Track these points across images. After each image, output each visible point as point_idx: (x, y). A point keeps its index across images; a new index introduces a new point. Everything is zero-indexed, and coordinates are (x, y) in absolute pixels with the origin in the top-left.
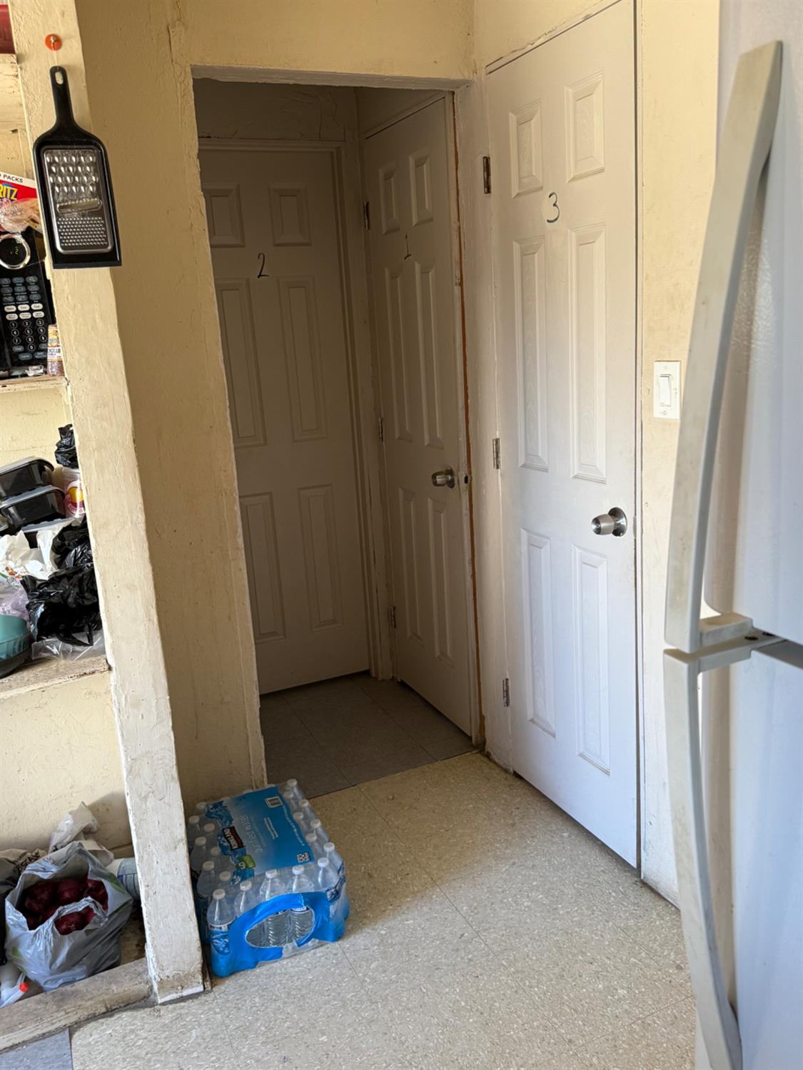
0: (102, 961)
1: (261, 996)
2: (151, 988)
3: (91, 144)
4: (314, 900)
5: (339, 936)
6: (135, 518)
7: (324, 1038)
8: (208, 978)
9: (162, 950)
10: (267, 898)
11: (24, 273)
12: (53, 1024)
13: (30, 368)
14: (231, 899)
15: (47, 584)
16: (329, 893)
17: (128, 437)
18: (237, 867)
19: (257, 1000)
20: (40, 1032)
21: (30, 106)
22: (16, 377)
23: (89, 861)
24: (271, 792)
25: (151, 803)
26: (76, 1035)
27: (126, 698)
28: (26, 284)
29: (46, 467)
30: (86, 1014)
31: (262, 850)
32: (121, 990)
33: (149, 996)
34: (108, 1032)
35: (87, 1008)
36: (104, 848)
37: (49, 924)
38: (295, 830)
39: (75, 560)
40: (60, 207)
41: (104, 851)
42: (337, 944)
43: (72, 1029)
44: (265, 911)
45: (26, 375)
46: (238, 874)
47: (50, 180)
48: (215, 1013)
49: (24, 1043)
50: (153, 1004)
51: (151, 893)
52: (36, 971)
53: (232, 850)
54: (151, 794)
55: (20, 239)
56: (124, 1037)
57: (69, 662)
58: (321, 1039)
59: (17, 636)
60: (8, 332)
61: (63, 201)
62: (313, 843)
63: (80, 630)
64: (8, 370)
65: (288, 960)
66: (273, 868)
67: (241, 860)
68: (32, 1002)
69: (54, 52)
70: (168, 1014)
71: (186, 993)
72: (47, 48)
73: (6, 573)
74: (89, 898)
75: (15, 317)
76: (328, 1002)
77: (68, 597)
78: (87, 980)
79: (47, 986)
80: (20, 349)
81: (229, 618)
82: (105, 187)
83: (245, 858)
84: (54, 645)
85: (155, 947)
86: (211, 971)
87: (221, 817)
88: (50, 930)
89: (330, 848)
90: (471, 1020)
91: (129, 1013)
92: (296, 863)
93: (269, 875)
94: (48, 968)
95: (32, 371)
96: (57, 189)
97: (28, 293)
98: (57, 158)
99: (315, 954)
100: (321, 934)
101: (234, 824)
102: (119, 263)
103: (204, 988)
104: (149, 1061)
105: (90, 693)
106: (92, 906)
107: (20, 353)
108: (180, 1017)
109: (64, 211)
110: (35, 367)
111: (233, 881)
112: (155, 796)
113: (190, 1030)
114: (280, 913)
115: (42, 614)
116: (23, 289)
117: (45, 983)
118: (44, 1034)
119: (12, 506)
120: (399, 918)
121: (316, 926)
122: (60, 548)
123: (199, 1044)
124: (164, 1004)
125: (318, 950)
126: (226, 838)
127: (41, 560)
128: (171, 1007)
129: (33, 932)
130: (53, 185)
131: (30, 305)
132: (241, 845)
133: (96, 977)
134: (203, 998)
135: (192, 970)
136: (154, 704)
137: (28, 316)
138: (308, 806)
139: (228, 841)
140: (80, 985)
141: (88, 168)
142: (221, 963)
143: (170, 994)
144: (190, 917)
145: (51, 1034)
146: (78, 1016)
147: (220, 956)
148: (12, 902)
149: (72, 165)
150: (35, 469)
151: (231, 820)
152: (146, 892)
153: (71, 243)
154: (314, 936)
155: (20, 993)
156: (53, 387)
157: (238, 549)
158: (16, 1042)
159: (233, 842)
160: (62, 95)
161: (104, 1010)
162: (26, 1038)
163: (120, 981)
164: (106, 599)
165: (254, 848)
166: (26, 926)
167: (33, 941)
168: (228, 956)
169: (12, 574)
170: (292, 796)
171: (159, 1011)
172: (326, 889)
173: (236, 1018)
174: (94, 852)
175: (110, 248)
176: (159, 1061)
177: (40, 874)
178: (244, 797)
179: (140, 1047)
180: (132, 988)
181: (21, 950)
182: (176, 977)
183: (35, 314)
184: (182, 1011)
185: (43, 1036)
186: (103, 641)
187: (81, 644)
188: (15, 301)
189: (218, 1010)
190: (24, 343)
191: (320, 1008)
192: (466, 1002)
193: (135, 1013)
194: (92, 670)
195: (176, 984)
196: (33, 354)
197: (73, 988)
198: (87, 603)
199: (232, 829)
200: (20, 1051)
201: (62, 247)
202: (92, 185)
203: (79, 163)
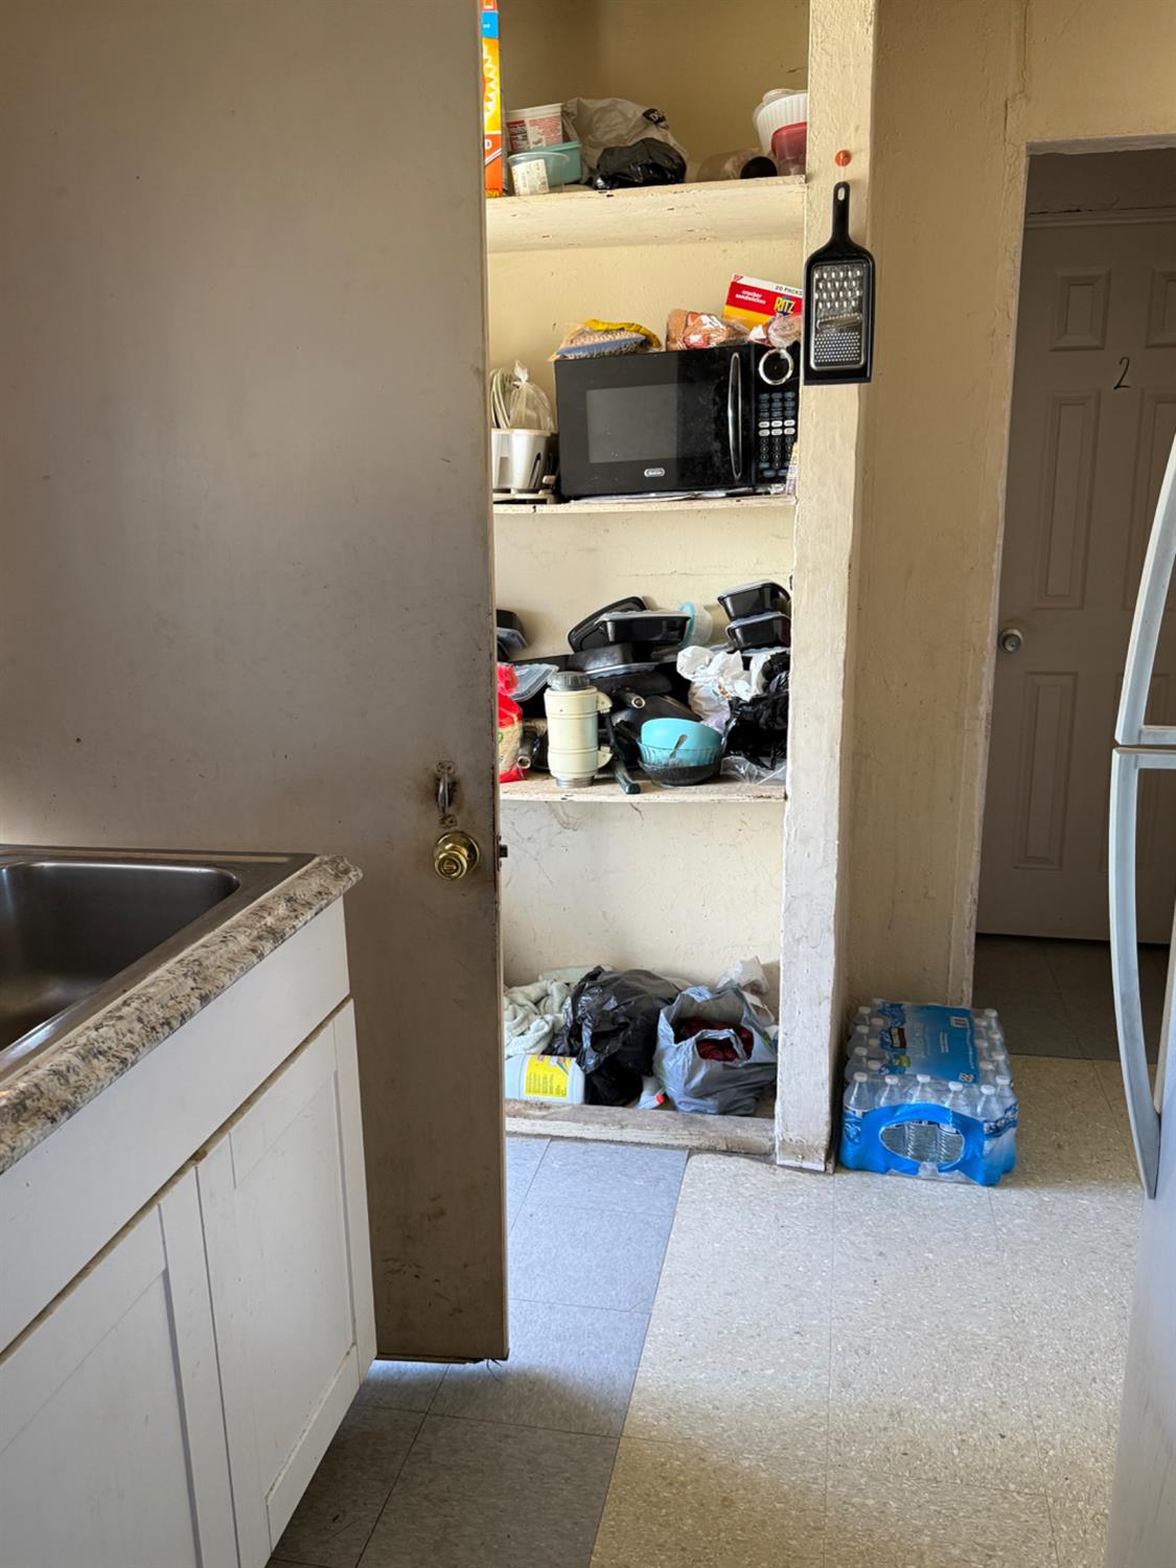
0: (736, 1106)
1: (880, 1198)
2: (774, 1145)
3: (861, 258)
4: (966, 1126)
5: (990, 1182)
6: (835, 646)
7: (931, 1256)
8: (832, 1160)
9: (790, 1108)
10: (913, 1101)
11: (783, 389)
12: (677, 1139)
13: (773, 485)
14: (874, 1088)
15: (747, 704)
16: (986, 1125)
17: (844, 562)
18: (890, 1061)
19: (875, 1199)
20: (661, 1141)
21: (810, 224)
22: (760, 494)
23: (745, 1008)
24: (963, 1013)
25: (802, 948)
26: (693, 1158)
27: (796, 831)
28: (783, 400)
29: (781, 594)
30: (708, 1143)
31: (923, 1057)
32: (744, 1135)
33: (770, 1155)
34: (722, 1166)
35: (710, 1138)
36: (766, 1007)
37: (690, 1042)
38: (971, 1053)
39: (778, 686)
40: (821, 323)
41: (765, 1010)
42: (985, 1189)
43: (693, 1151)
44: (907, 1114)
45: (768, 493)
46: (887, 1067)
47: (816, 296)
48: (828, 1192)
49: (649, 1144)
50: (773, 1163)
51: (789, 1044)
52: (674, 1089)
53: (892, 1046)
54: (804, 939)
55: (785, 354)
56: (735, 1176)
57: (753, 785)
58: (926, 1255)
59: (711, 748)
60: (758, 447)
61: (824, 317)
62: (986, 1071)
63: (767, 755)
64: (753, 486)
65: (924, 1182)
66: (927, 1074)
67: (897, 1057)
68: (664, 1114)
69: (842, 168)
70: (782, 1176)
71: (806, 1165)
72: (836, 165)
73: (718, 691)
74: (731, 1030)
75: (767, 433)
76: (951, 1230)
77: (760, 717)
78: (717, 1117)
79: (680, 1107)
80: (766, 465)
81: (951, 799)
82: (868, 304)
83: (903, 1058)
84: (743, 765)
85: (783, 1103)
86: (837, 1153)
87: (894, 1017)
88: (691, 1048)
89: (1003, 1081)
90: (1107, 1308)
91: (747, 1161)
92: (956, 1079)
93: (920, 1078)
94: (683, 1084)
95: (775, 488)
96: (820, 305)
97: (784, 409)
98: (829, 274)
99: (956, 1187)
100: (967, 1168)
101: (905, 1027)
102: (869, 380)
103: (826, 1169)
104: (751, 1202)
105: (768, 824)
106: (733, 1040)
107: (765, 469)
108: (793, 1182)
109: (823, 327)
110: (777, 485)
111: (880, 1071)
112: (808, 942)
113: (798, 1196)
114: (923, 1124)
115: (734, 727)
116: (780, 404)
117: (680, 1103)
118: (667, 1145)
119: (739, 627)
120: (1073, 1195)
121: (965, 1156)
122: (769, 672)
123: (803, 1209)
124: (782, 1166)
125: (961, 1186)
126: (891, 1035)
127: (749, 683)
128: (787, 1171)
129: (677, 1046)
130: (817, 302)
131: (783, 421)
132: (903, 1045)
133: (726, 1117)
134: (821, 1177)
135: (817, 1143)
136: (822, 845)
137: (780, 432)
138: (999, 1040)
139: (892, 1039)
140: (710, 1118)
141: (854, 283)
142: (850, 1152)
143: (789, 1159)
144: (822, 1084)
145: (673, 1147)
146: (700, 1142)
147: (849, 1143)
148: (667, 1018)
149: (839, 280)
150: (767, 592)
151: (903, 1022)
152: (783, 1039)
153: (827, 358)
154: (960, 1167)
155: (656, 1103)
156: (782, 504)
157: (977, 718)
158: (642, 1141)
159: (897, 1041)
160: (841, 211)
161: (724, 1148)
162: (651, 1141)
163: (747, 1129)
164: (793, 725)
165: (916, 1050)
166: (672, 1040)
167: (675, 1054)
168: (858, 1147)
169: (724, 693)
170: (984, 1023)
171: (775, 1170)
172: (984, 1119)
173: (847, 1205)
174: (756, 1008)
175: (862, 363)
176: (759, 1205)
177: (695, 997)
178: (928, 1008)
179: (747, 1188)
180: (756, 1138)
181: (664, 1062)
182: (799, 1143)
183: (786, 432)
184: (796, 1179)
185: (666, 1146)
186: (784, 772)
187: (763, 766)
188: (771, 416)
189: (831, 1191)
190: (771, 460)
191: (939, 1232)
192: (1111, 1292)
193: (752, 1163)
194: (769, 794)
195: (798, 1150)
196: (777, 471)
197: (702, 1118)
198: (777, 727)
199: (901, 1032)
200: (643, 1150)
201: (817, 364)
202: (855, 299)
203: (846, 278)
